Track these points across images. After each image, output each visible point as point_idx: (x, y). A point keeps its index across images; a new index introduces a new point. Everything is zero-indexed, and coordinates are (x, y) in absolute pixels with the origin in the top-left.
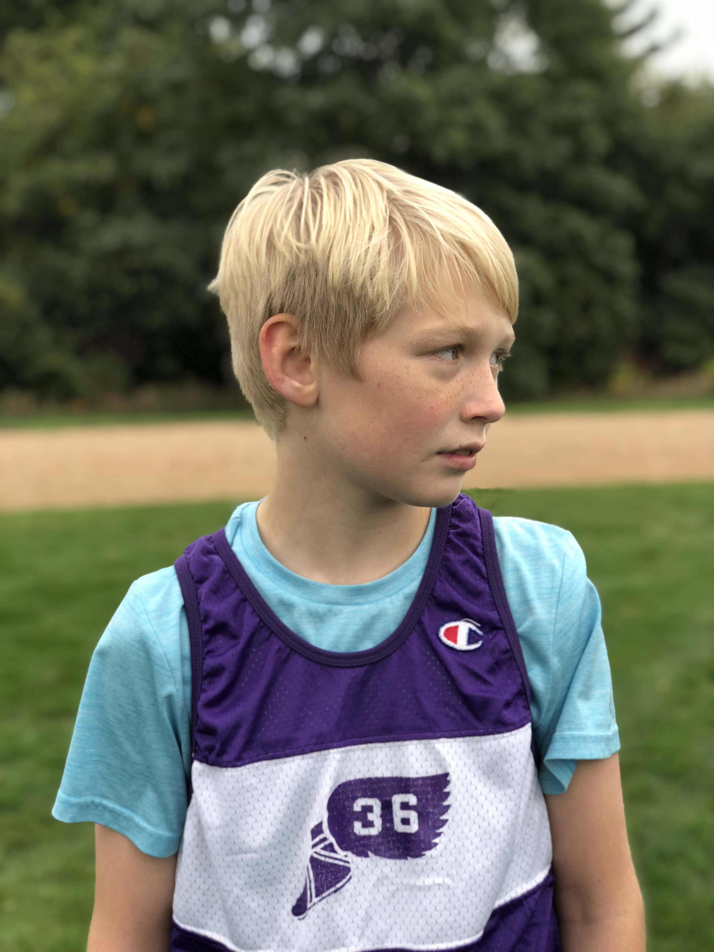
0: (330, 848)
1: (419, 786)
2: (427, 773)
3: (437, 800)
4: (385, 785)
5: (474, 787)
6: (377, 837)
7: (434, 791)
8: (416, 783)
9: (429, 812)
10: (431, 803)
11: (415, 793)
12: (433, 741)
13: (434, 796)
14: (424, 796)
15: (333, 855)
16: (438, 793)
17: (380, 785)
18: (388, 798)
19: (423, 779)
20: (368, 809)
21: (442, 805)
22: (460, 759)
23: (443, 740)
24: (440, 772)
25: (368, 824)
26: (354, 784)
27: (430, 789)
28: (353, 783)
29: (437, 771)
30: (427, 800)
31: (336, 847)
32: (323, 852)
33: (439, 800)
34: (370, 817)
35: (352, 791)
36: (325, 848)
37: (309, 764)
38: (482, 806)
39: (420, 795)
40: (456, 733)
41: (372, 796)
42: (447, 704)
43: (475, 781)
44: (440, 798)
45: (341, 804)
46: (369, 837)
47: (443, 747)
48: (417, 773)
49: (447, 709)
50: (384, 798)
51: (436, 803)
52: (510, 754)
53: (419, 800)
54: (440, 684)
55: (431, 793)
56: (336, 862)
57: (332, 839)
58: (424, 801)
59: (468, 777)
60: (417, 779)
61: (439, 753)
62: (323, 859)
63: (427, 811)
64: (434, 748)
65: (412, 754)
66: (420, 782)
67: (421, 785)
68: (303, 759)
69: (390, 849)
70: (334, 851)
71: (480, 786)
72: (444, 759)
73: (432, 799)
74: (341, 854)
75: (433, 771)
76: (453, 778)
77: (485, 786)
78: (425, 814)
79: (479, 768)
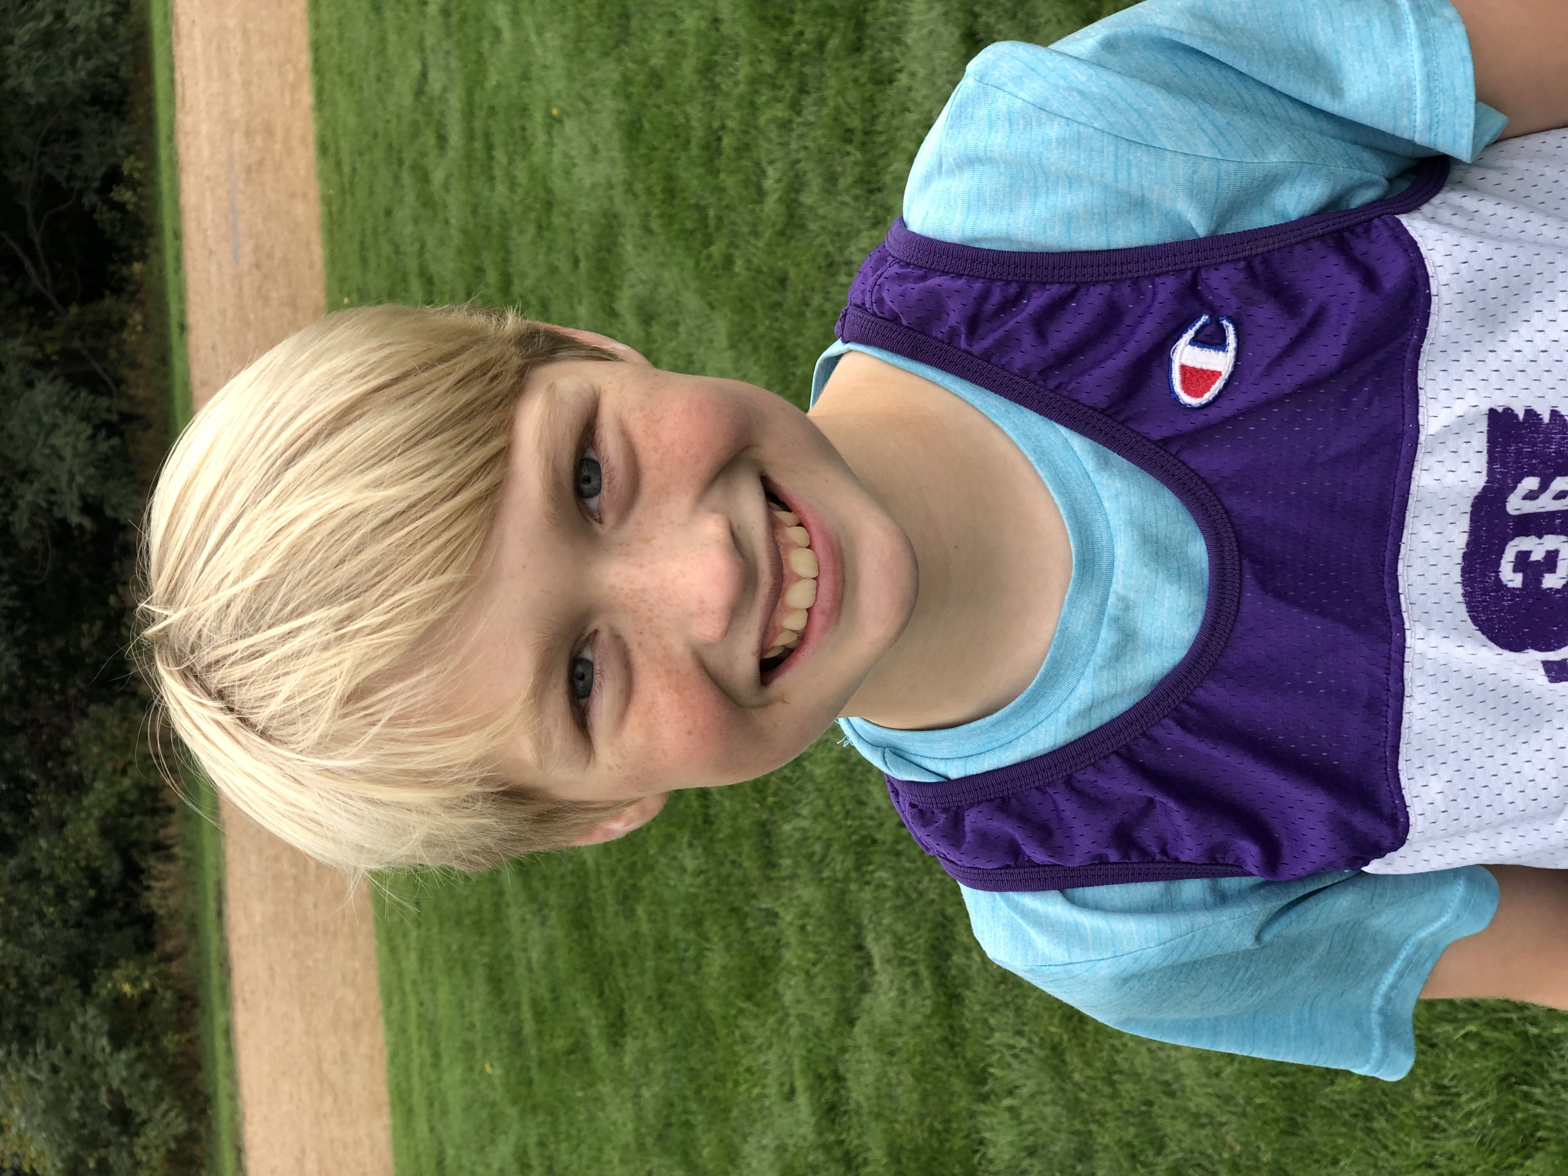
1: (1505, 470)
3: (1536, 435)
4: (1482, 528)
7: (1519, 438)
8: (1498, 476)
9: (1558, 452)
10: (1541, 446)
11: (1515, 480)
13: (1527, 439)
14: (1526, 461)
16: (1524, 432)
17: (1481, 537)
19: (1491, 460)
20: (1522, 560)
21: (1548, 426)
24: (1483, 425)
25: (1551, 561)
26: (1472, 586)
27: (1512, 448)
28: (1470, 589)
30: (1533, 456)
33: (1537, 430)
34: (1537, 556)
35: (1485, 591)
39: (1522, 469)
40: (1407, 388)
41: (1501, 552)
43: (1504, 352)
44: (1533, 427)
50: (1509, 530)
51: (1542, 437)
53: (1532, 472)
55: (1520, 445)
58: (1534, 462)
60: (1491, 472)
63: (1553, 456)
67: (1504, 465)
71: (1515, 342)
73: (1533, 444)
78: (1561, 462)
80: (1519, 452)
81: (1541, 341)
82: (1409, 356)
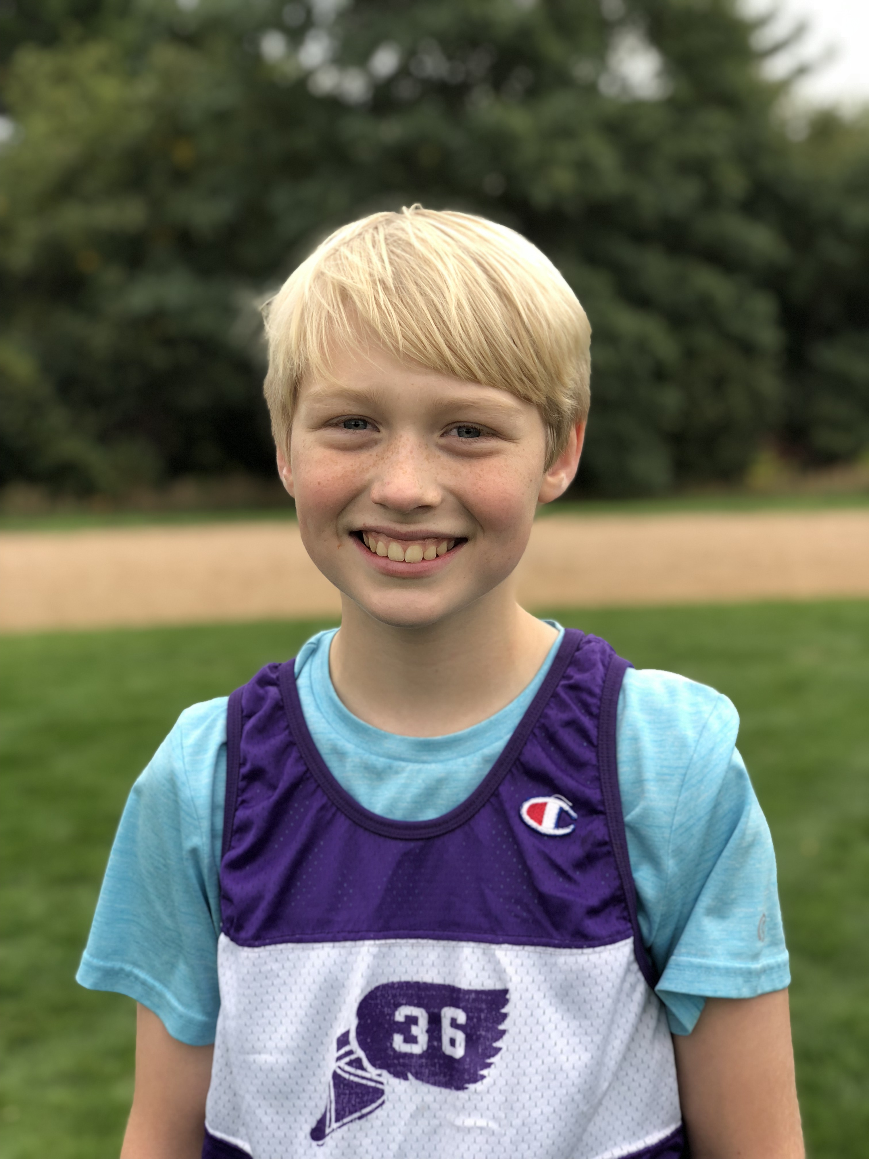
0: (357, 1063)
1: (471, 1001)
2: (483, 985)
3: (491, 1021)
4: (434, 993)
5: (542, 1012)
6: (420, 1056)
7: (490, 1010)
8: (467, 997)
9: (480, 1035)
10: (485, 1024)
11: (465, 1009)
12: (494, 946)
13: (489, 1016)
14: (476, 1015)
15: (360, 1072)
16: (494, 1013)
17: (428, 993)
18: (436, 1010)
19: (478, 992)
20: (412, 1020)
21: (497, 1029)
22: (528, 973)
23: (505, 946)
24: (499, 987)
25: (411, 1039)
26: (398, 987)
27: (484, 1006)
28: (396, 986)
29: (495, 985)
30: (479, 1019)
31: (366, 1063)
32: (348, 1068)
33: (494, 1022)
34: (415, 1030)
35: (394, 996)
36: (350, 1063)
37: (340, 954)
38: (550, 1037)
39: (471, 1012)
40: (524, 939)
41: (418, 1005)
42: (518, 901)
43: (544, 1003)
44: (495, 1019)
45: (378, 1011)
46: (410, 1056)
47: (506, 955)
48: (470, 984)
49: (519, 907)
50: (432, 1010)
51: (490, 1025)
52: (589, 976)
53: (469, 1018)
54: (514, 874)
55: (486, 1011)
56: (364, 1082)
57: (360, 1053)
58: (475, 1020)
59: (535, 997)
60: (469, 992)
61: (498, 962)
62: (346, 1076)
63: (478, 1033)
64: (494, 955)
65: (467, 959)
66: (473, 996)
67: (474, 1000)
68: (334, 947)
69: (434, 1074)
70: (362, 1068)
71: (550, 1011)
72: (505, 971)
73: (486, 1020)
74: (372, 1072)
75: (490, 984)
76: (513, 996)
77: (556, 1011)
78: (474, 1037)
79: (551, 987)
80: (481, 1010)
81: (550, 1027)
82: (544, 940)
